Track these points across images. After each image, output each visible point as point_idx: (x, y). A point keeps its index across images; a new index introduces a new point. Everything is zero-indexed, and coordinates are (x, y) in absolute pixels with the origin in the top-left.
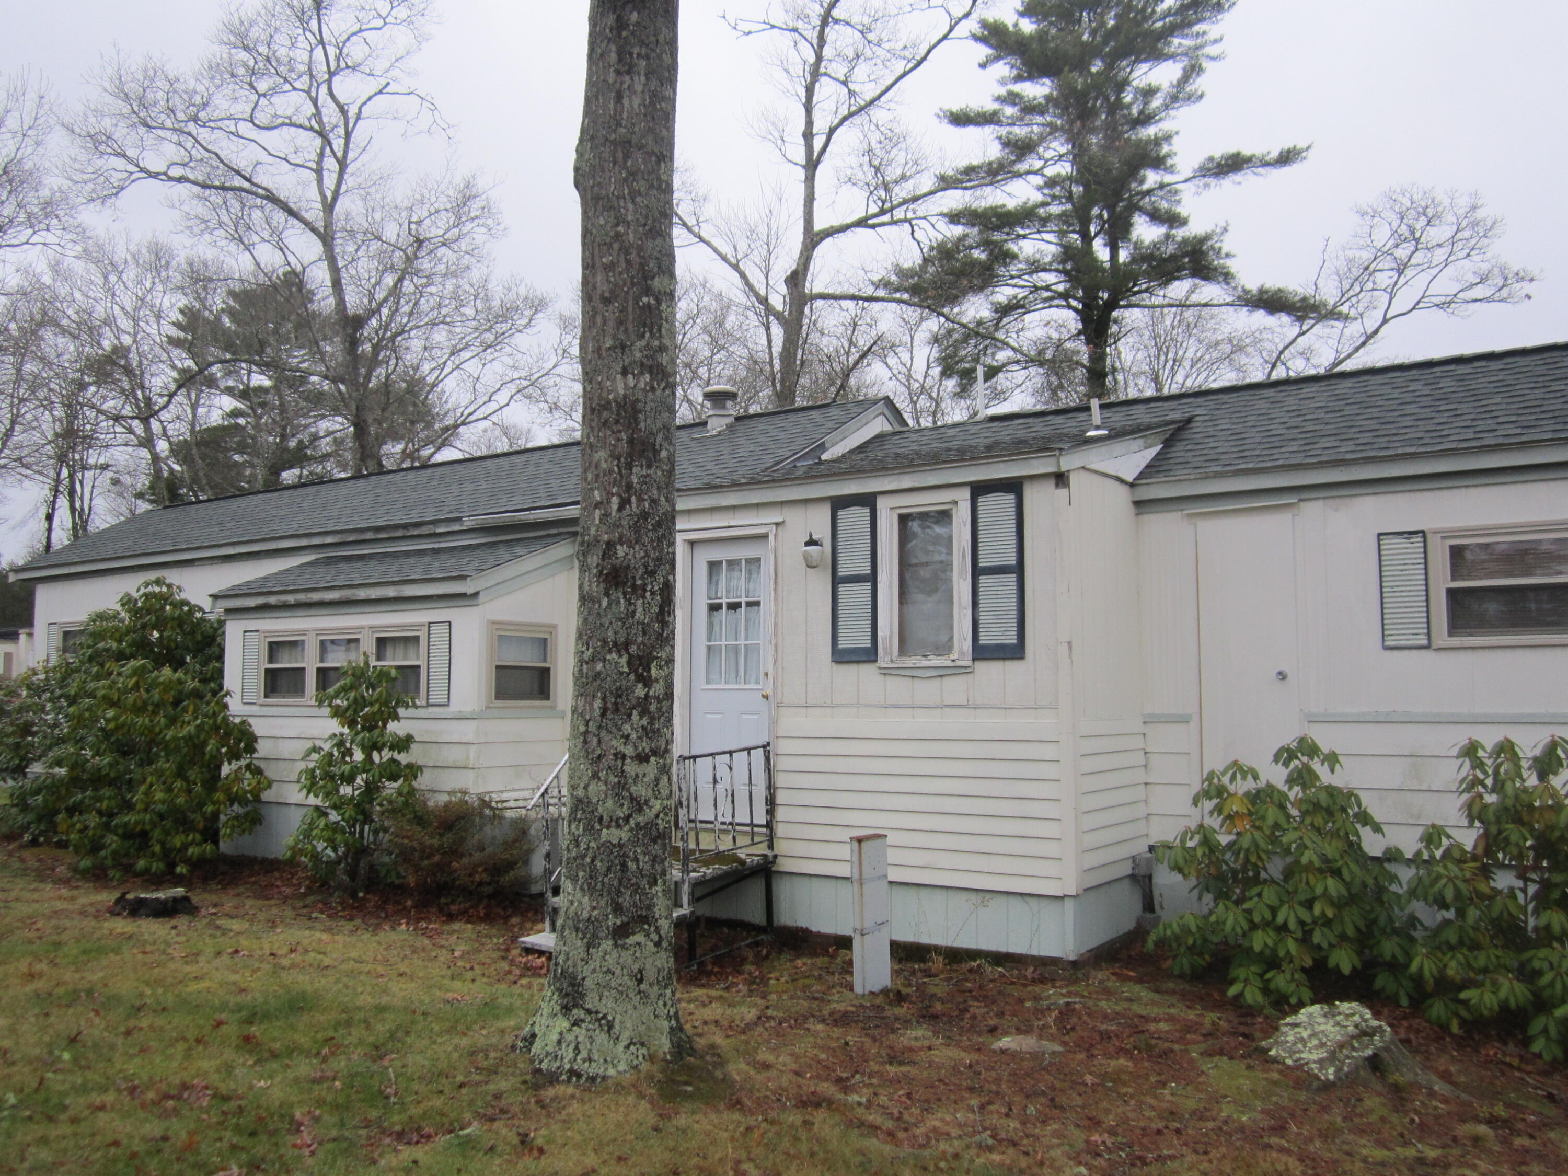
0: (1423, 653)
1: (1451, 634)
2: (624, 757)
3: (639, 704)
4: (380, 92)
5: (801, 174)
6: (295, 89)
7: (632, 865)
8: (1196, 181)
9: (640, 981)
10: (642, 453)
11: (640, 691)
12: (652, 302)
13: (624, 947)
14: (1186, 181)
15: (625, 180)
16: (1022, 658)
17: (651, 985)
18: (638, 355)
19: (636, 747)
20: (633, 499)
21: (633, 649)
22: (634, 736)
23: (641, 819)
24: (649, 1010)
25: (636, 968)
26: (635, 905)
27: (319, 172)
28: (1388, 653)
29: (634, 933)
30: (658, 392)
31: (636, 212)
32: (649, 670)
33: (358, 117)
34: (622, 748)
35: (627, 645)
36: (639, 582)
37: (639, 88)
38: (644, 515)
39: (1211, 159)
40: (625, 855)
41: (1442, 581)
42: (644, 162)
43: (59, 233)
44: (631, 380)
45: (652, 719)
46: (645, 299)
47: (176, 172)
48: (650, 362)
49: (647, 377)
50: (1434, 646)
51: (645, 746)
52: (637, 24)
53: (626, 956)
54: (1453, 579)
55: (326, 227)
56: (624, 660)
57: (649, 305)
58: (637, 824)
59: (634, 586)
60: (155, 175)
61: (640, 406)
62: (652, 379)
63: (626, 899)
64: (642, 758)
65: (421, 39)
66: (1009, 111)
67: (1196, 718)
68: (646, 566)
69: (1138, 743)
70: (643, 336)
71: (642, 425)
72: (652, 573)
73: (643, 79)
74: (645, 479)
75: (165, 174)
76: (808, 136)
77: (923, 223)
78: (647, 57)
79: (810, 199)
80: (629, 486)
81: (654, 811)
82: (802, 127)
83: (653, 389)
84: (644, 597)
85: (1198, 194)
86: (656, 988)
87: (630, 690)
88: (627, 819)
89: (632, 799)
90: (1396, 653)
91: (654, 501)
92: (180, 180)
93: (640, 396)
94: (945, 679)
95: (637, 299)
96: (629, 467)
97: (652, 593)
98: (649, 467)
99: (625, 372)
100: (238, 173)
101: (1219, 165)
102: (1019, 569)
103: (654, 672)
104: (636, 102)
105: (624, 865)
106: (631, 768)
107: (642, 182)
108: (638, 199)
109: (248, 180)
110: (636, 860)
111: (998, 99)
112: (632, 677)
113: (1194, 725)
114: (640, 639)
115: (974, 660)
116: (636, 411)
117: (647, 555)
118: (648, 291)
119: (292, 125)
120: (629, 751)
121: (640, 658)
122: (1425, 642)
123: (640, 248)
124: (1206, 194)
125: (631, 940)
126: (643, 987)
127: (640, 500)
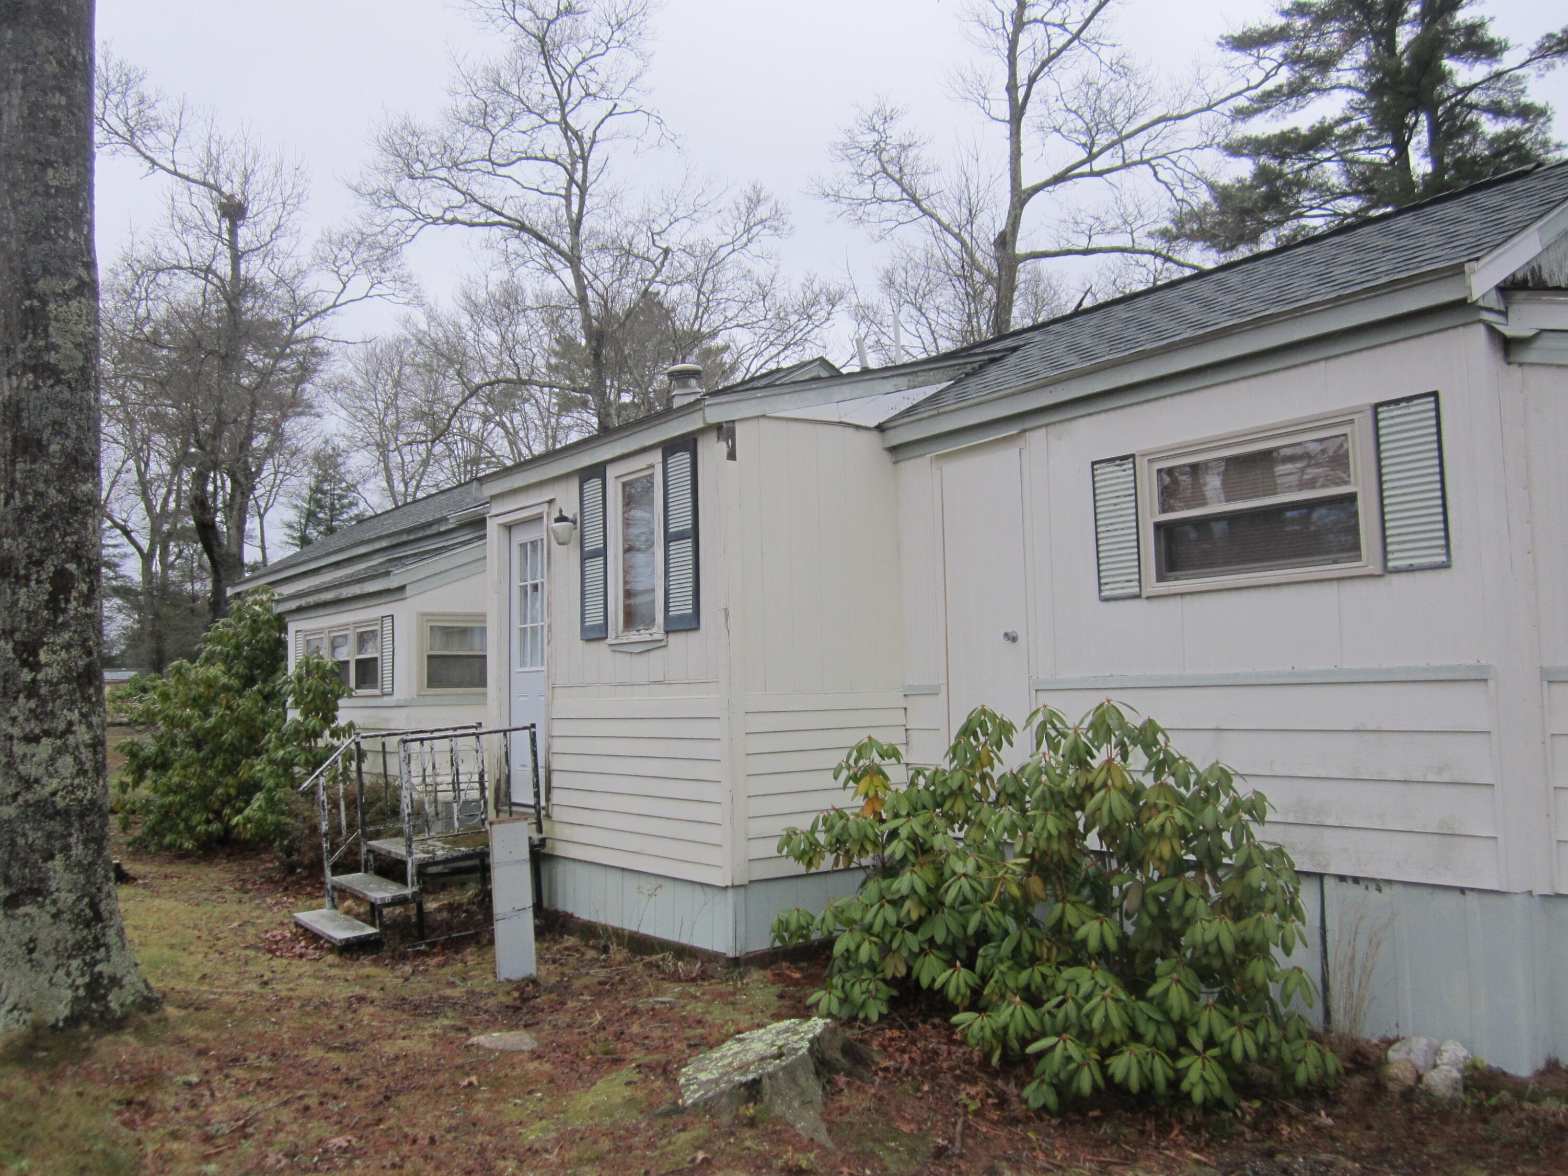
0: (1136, 602)
1: (1160, 578)
2: (11, 738)
3: (26, 688)
4: (611, 114)
5: (1005, 129)
6: (548, 122)
7: (21, 841)
8: (1535, 64)
9: (31, 951)
10: (25, 451)
11: (26, 675)
12: (36, 303)
13: (13, 917)
14: (1522, 66)
15: (8, 192)
16: (697, 628)
17: (46, 954)
18: (20, 356)
19: (23, 728)
20: (17, 494)
21: (18, 636)
22: (21, 718)
23: (31, 797)
24: (43, 979)
25: (26, 937)
26: (24, 878)
27: (568, 197)
28: (1105, 604)
29: (24, 904)
30: (44, 390)
31: (17, 220)
32: (37, 655)
33: (593, 142)
34: (10, 730)
35: (12, 632)
36: (22, 572)
37: (16, 101)
38: (28, 509)
39: (1550, 36)
40: (13, 831)
41: (1152, 515)
42: (25, 171)
43: (391, 284)
44: (15, 381)
45: (43, 702)
46: (27, 303)
47: (449, 216)
48: (33, 362)
49: (31, 377)
50: (1144, 595)
51: (35, 727)
52: (13, 41)
53: (16, 926)
54: (1164, 510)
55: (572, 249)
56: (10, 645)
57: (32, 309)
58: (26, 801)
59: (17, 576)
60: (435, 221)
61: (23, 405)
62: (36, 377)
63: (15, 872)
64: (32, 739)
65: (645, 57)
66: (1299, 23)
67: (944, 688)
68: (29, 556)
69: (899, 718)
70: (24, 338)
71: (25, 423)
72: (40, 563)
73: (20, 92)
74: (30, 475)
75: (442, 218)
76: (1012, 88)
77: (1164, 162)
78: (24, 71)
79: (1016, 155)
80: (13, 482)
81: (49, 789)
82: (1005, 80)
83: (37, 388)
84: (27, 586)
85: (1542, 76)
86: (53, 958)
87: (15, 675)
88: (15, 796)
89: (21, 778)
90: (1112, 604)
91: (39, 495)
92: (453, 222)
93: (23, 395)
94: (652, 654)
95: (21, 302)
96: (13, 462)
97: (38, 582)
98: (33, 462)
99: (9, 374)
100: (491, 209)
101: (1561, 41)
102: (694, 534)
103: (43, 657)
104: (15, 114)
105: (13, 842)
106: (19, 749)
107: (23, 192)
108: (20, 208)
109: (500, 214)
110: (24, 835)
111: (1286, 13)
112: (17, 663)
113: (943, 695)
114: (24, 626)
115: (667, 632)
116: (19, 410)
117: (31, 545)
118: (30, 295)
119: (528, 158)
120: (16, 731)
121: (24, 644)
122: (1136, 590)
123: (24, 255)
124: (1550, 74)
125: (22, 910)
126: (35, 955)
127: (24, 494)
